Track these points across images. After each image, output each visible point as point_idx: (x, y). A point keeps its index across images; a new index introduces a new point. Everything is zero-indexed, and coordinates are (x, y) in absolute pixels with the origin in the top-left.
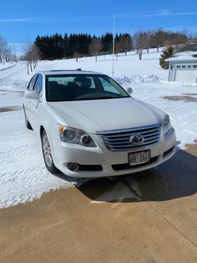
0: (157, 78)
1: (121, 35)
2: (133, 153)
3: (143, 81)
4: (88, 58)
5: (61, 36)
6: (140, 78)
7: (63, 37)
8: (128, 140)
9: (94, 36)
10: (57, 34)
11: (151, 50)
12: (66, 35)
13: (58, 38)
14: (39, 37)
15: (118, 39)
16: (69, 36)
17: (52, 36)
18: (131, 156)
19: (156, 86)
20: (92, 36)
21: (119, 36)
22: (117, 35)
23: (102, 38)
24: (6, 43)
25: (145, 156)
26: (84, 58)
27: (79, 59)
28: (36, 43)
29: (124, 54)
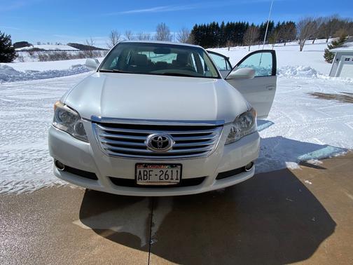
0: (314, 72)
1: (283, 23)
2: (146, 165)
3: (295, 74)
4: (242, 47)
5: (217, 24)
6: (292, 70)
7: (220, 25)
8: (142, 141)
9: (253, 25)
10: (214, 23)
11: (317, 41)
12: (223, 23)
13: (214, 26)
14: (196, 25)
15: (279, 27)
16: (225, 24)
17: (210, 24)
18: (142, 169)
19: (311, 80)
20: (250, 25)
21: (281, 24)
22: (279, 23)
23: (262, 26)
24: (169, 31)
25: (169, 173)
26: (237, 48)
27: (231, 49)
28: (193, 31)
29: (283, 44)
